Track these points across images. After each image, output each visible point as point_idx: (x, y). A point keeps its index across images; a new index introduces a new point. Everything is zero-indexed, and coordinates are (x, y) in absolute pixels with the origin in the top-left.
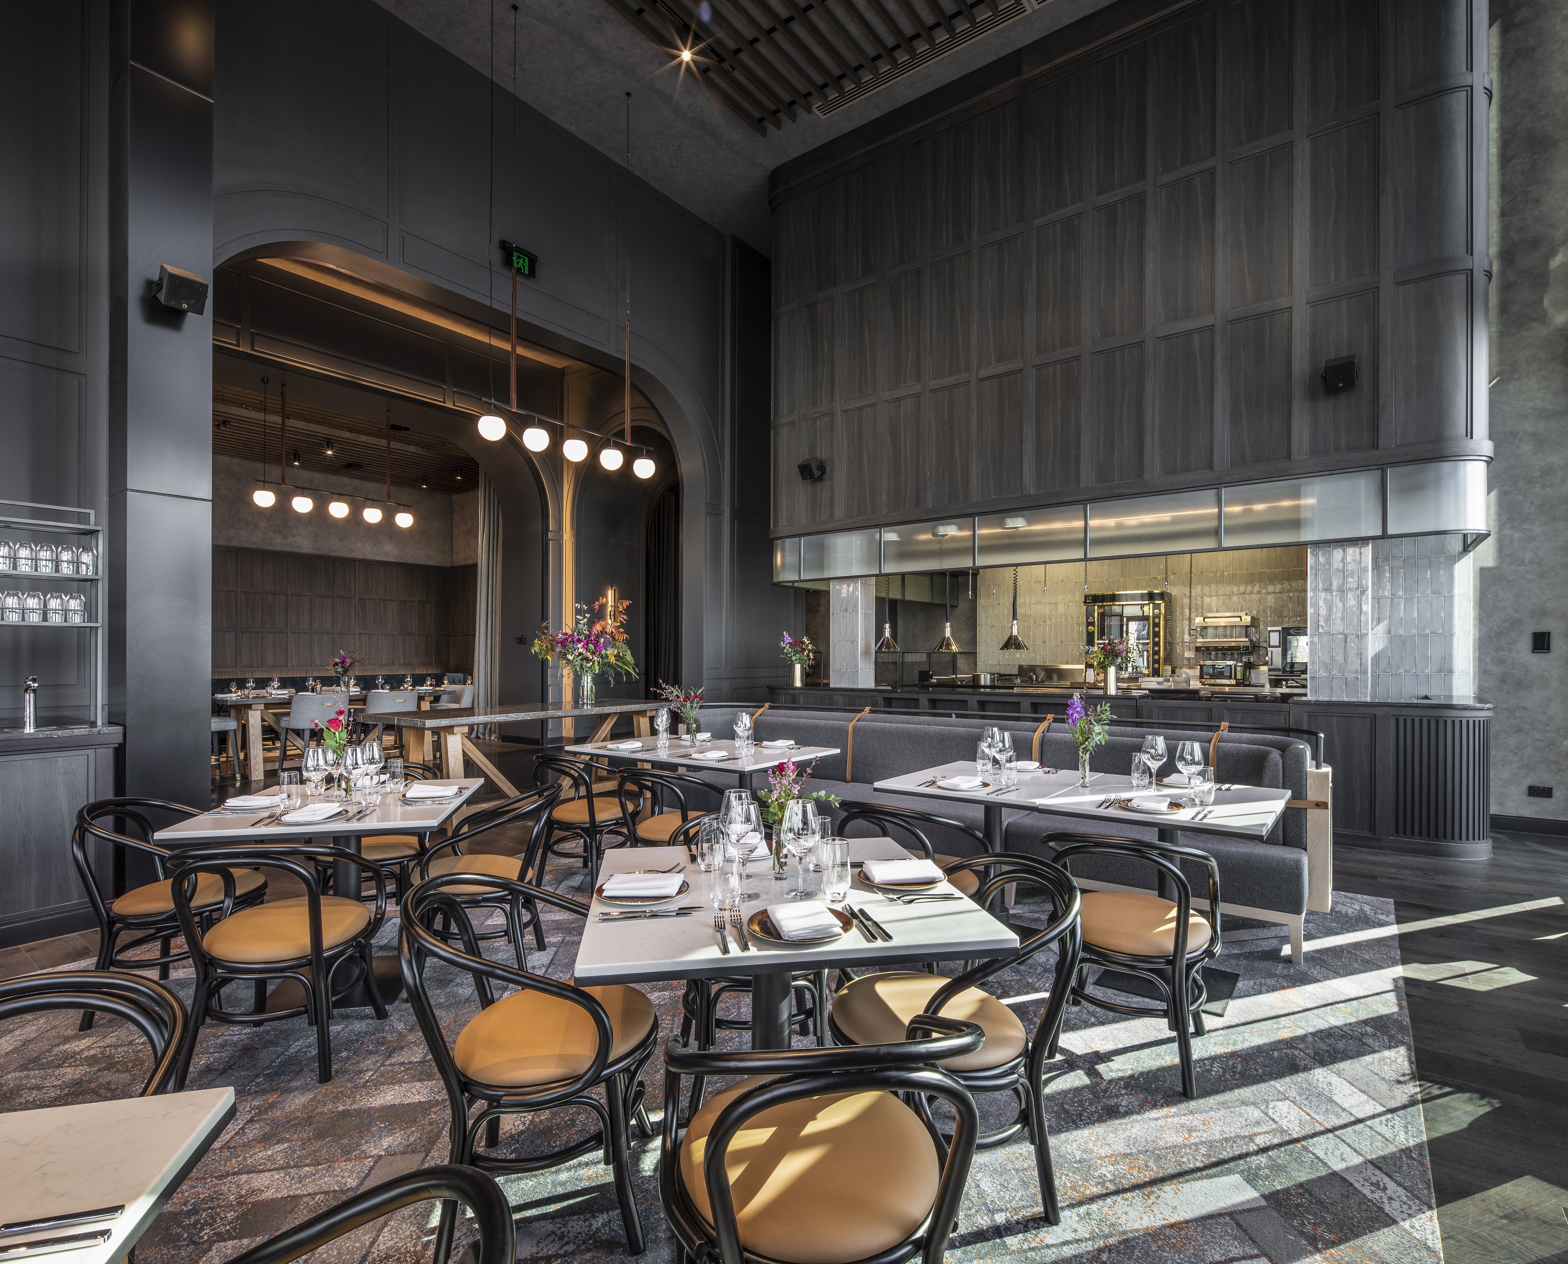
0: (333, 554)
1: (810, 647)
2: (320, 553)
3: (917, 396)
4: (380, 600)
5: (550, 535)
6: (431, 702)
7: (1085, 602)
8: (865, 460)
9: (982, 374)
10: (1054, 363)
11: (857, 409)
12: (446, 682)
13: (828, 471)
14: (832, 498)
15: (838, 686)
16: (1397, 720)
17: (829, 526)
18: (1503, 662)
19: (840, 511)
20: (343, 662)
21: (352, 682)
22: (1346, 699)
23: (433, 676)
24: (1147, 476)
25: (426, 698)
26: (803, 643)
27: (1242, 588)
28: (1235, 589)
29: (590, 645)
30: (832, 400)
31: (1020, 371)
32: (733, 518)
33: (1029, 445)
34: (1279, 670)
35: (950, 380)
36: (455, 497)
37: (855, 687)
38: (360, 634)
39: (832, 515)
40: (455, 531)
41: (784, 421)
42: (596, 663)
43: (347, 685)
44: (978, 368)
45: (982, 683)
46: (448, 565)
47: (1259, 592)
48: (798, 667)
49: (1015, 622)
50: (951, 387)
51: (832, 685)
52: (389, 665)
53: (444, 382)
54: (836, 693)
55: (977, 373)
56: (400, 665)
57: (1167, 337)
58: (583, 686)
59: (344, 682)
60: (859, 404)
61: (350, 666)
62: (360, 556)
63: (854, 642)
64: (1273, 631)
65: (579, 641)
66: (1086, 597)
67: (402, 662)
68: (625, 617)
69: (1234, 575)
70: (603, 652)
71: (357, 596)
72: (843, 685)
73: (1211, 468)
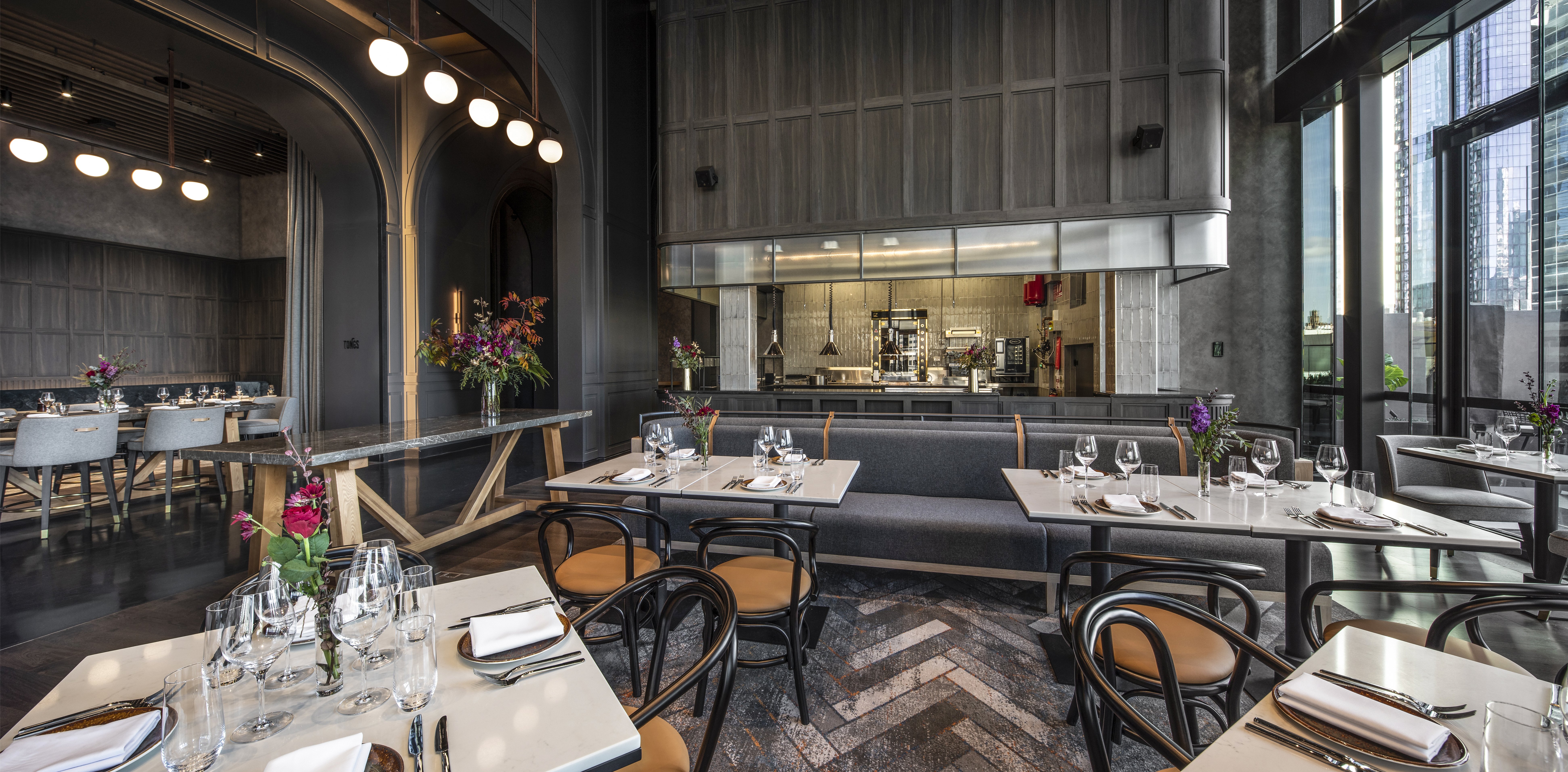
0: (65, 233)
1: (699, 351)
2: (44, 230)
3: (808, 118)
4: (141, 294)
5: (388, 228)
6: (239, 419)
7: (873, 317)
8: (758, 173)
9: (868, 104)
10: (929, 103)
11: (749, 124)
12: (239, 392)
13: (720, 181)
14: (725, 208)
15: (728, 389)
16: (1182, 408)
17: (724, 235)
18: (1197, 363)
19: (733, 220)
20: (103, 371)
21: (118, 397)
22: (1141, 393)
23: (222, 386)
24: (1005, 209)
25: (234, 414)
26: (692, 347)
27: (971, 310)
28: (966, 310)
29: (497, 348)
30: (724, 112)
31: (901, 106)
32: (606, 223)
33: (908, 173)
34: (1003, 370)
35: (836, 107)
36: (244, 181)
37: (745, 389)
38: (110, 335)
39: (725, 224)
40: (245, 220)
41: (675, 127)
42: (503, 370)
43: (110, 401)
44: (863, 99)
45: (818, 383)
46: (235, 256)
47: (981, 313)
48: (687, 372)
49: (832, 331)
50: (839, 114)
51: (722, 389)
52: (154, 372)
53: (255, 28)
54: (730, 396)
55: (863, 103)
56: (171, 373)
57: (1018, 93)
58: (487, 397)
59: (106, 398)
60: (751, 119)
61: (115, 376)
62: (109, 238)
63: (744, 347)
64: (999, 341)
65: (483, 343)
66: (873, 313)
67: (173, 369)
68: (542, 316)
69: (965, 299)
70: (512, 356)
71: (105, 288)
72: (734, 388)
73: (1053, 205)
